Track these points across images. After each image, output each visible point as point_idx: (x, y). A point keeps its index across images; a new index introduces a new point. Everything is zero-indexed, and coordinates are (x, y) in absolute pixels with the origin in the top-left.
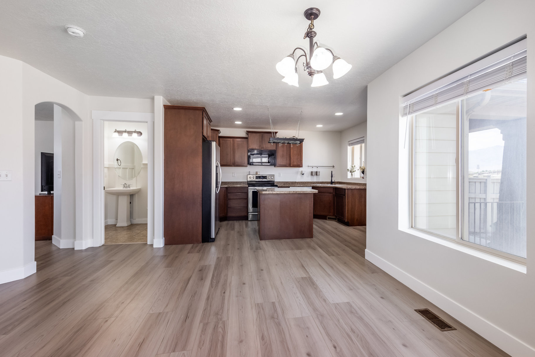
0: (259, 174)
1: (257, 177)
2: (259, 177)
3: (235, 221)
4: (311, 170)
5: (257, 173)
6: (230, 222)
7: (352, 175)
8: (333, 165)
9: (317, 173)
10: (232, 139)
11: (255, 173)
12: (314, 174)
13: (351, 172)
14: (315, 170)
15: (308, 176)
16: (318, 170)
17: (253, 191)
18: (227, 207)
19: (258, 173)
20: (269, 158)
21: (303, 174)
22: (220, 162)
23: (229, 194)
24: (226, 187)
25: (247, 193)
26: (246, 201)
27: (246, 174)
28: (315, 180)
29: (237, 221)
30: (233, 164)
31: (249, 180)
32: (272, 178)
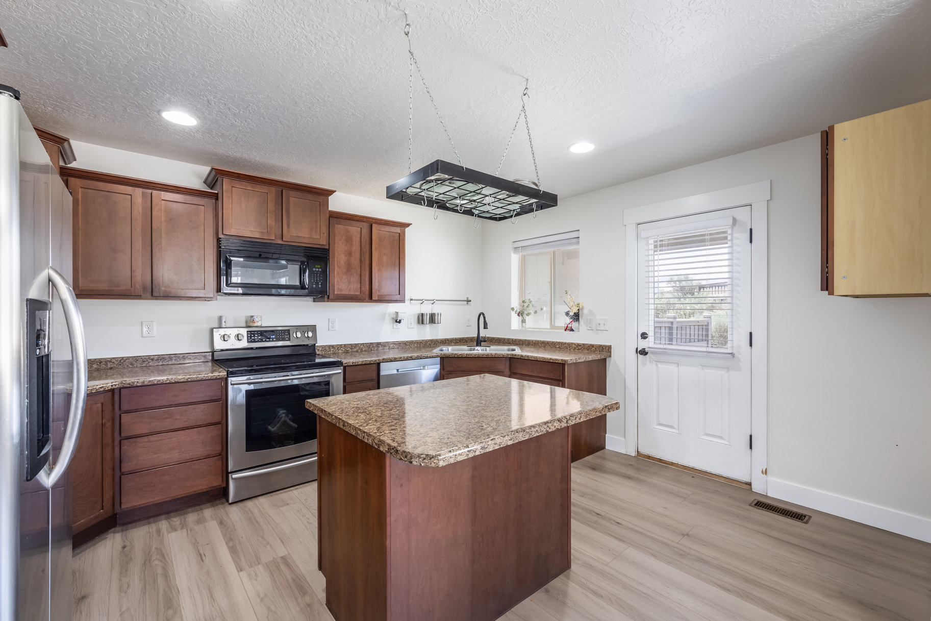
0: (259, 324)
1: (251, 336)
2: (264, 334)
3: (163, 524)
4: (417, 309)
5: (253, 322)
6: (140, 535)
7: (523, 321)
8: (468, 298)
9: (433, 319)
10: (138, 191)
11: (244, 320)
12: (427, 319)
13: (520, 314)
14: (427, 309)
15: (410, 327)
16: (436, 309)
17: (247, 391)
18: (118, 474)
19: (256, 319)
20: (302, 272)
21: (400, 322)
22: (70, 277)
23: (126, 418)
24: (112, 391)
25: (222, 400)
26: (214, 431)
27: (207, 327)
28: (428, 337)
29: (176, 521)
30: (144, 289)
31: (219, 345)
32: (310, 334)
